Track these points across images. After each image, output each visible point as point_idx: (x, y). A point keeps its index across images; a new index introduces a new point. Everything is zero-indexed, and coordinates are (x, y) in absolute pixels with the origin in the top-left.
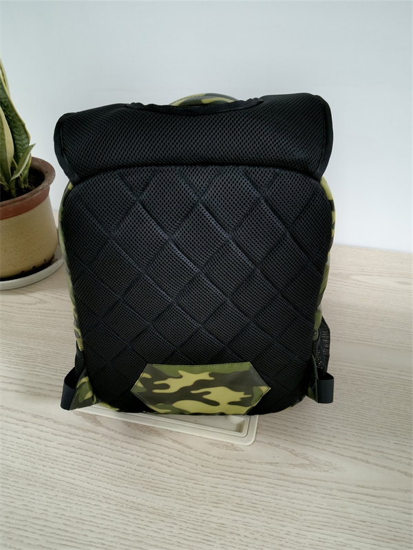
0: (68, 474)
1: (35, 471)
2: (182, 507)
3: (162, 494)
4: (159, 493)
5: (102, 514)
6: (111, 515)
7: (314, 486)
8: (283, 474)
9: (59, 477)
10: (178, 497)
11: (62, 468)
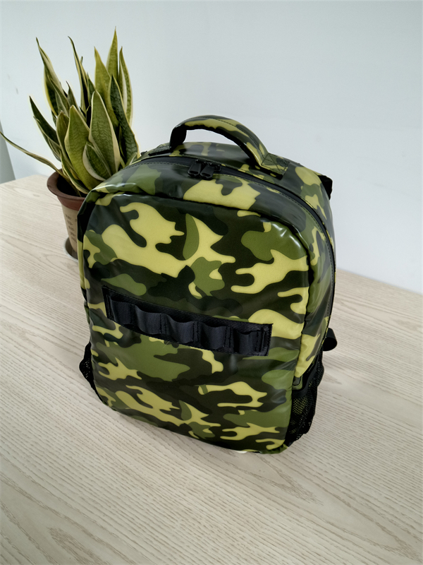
0: (87, 428)
1: (65, 418)
2: (163, 484)
3: (152, 468)
4: (150, 467)
5: (99, 467)
6: (106, 470)
7: (286, 508)
8: (262, 488)
9: (80, 429)
10: (163, 475)
11: (85, 423)
